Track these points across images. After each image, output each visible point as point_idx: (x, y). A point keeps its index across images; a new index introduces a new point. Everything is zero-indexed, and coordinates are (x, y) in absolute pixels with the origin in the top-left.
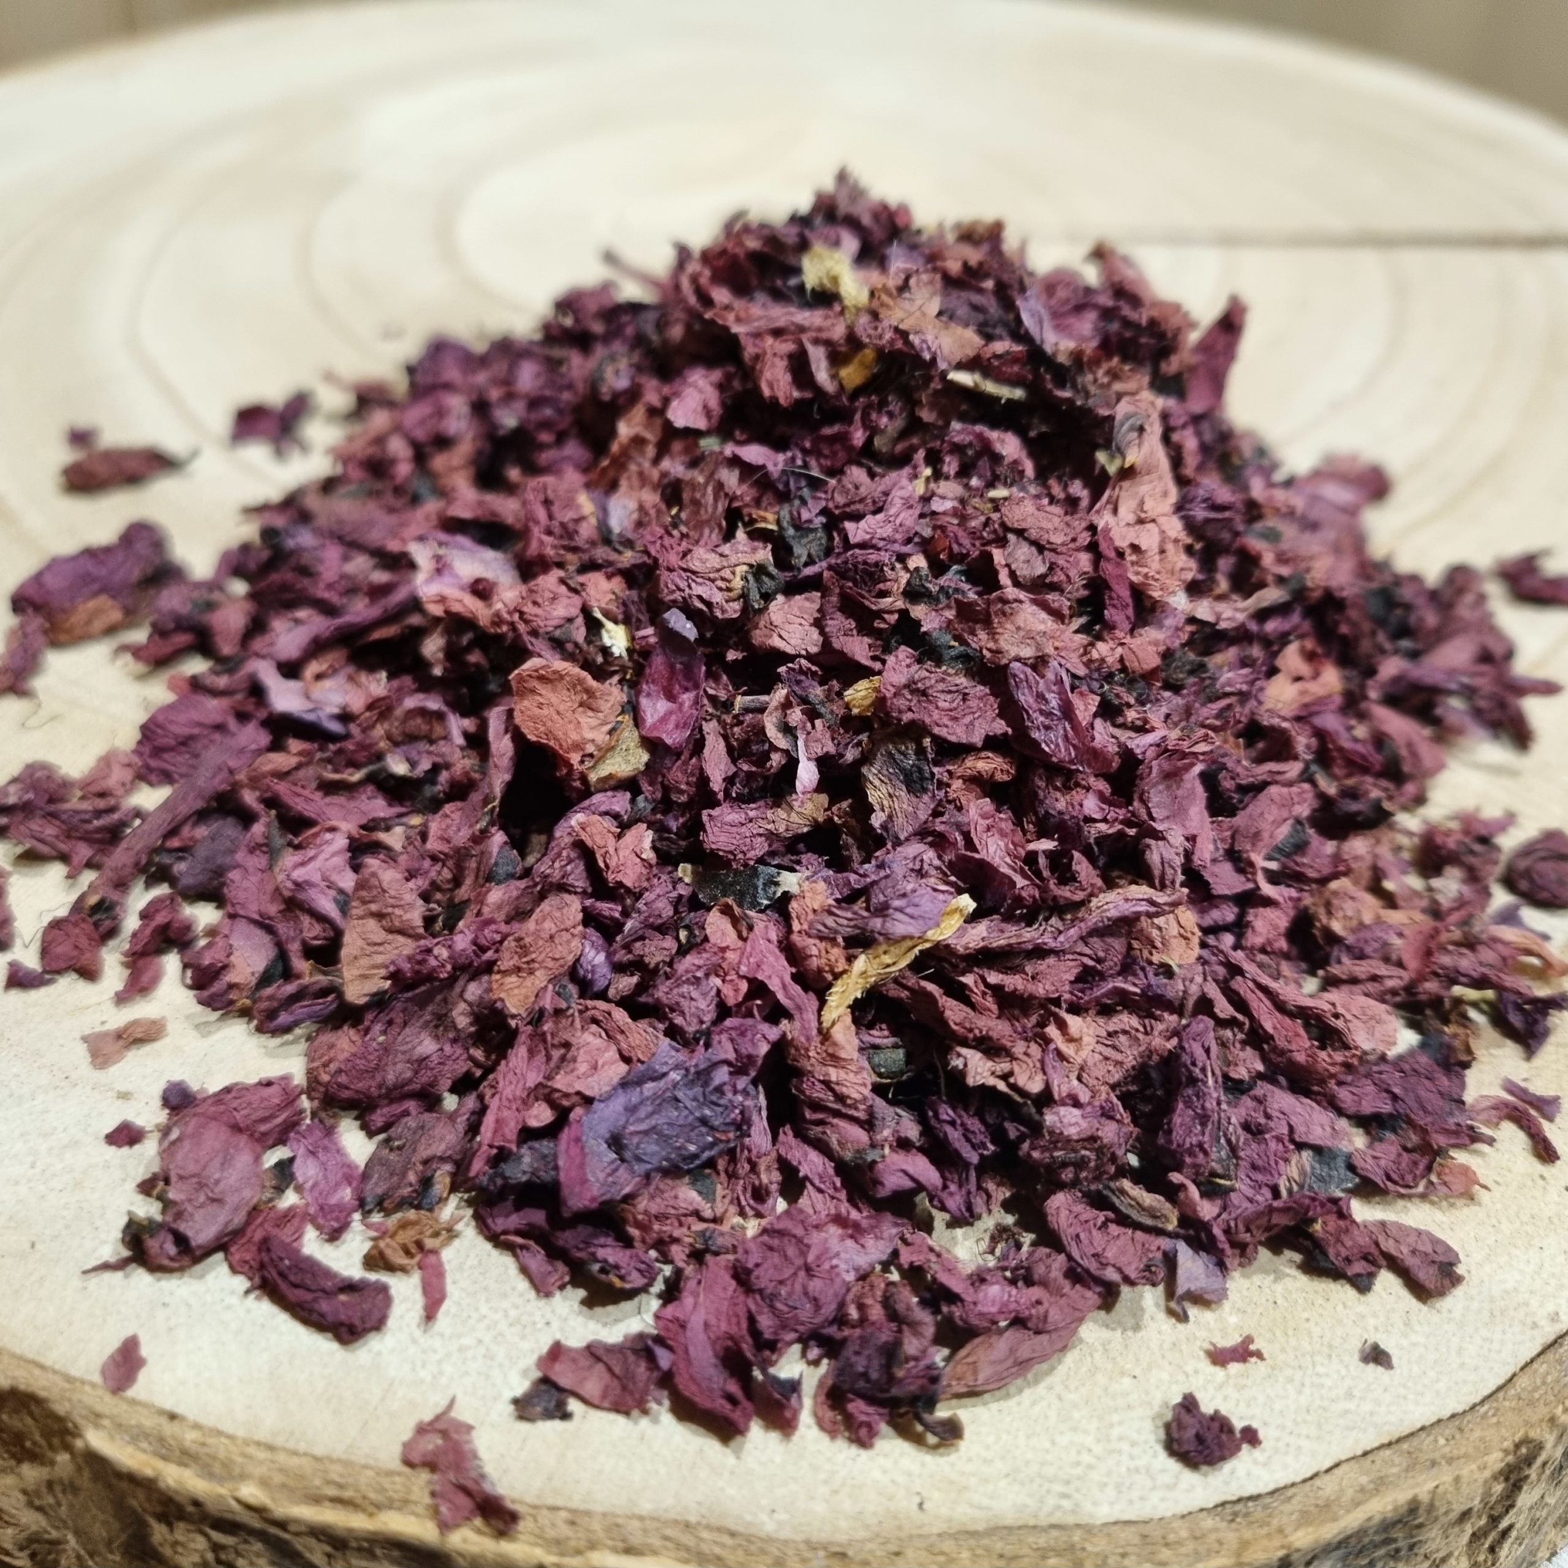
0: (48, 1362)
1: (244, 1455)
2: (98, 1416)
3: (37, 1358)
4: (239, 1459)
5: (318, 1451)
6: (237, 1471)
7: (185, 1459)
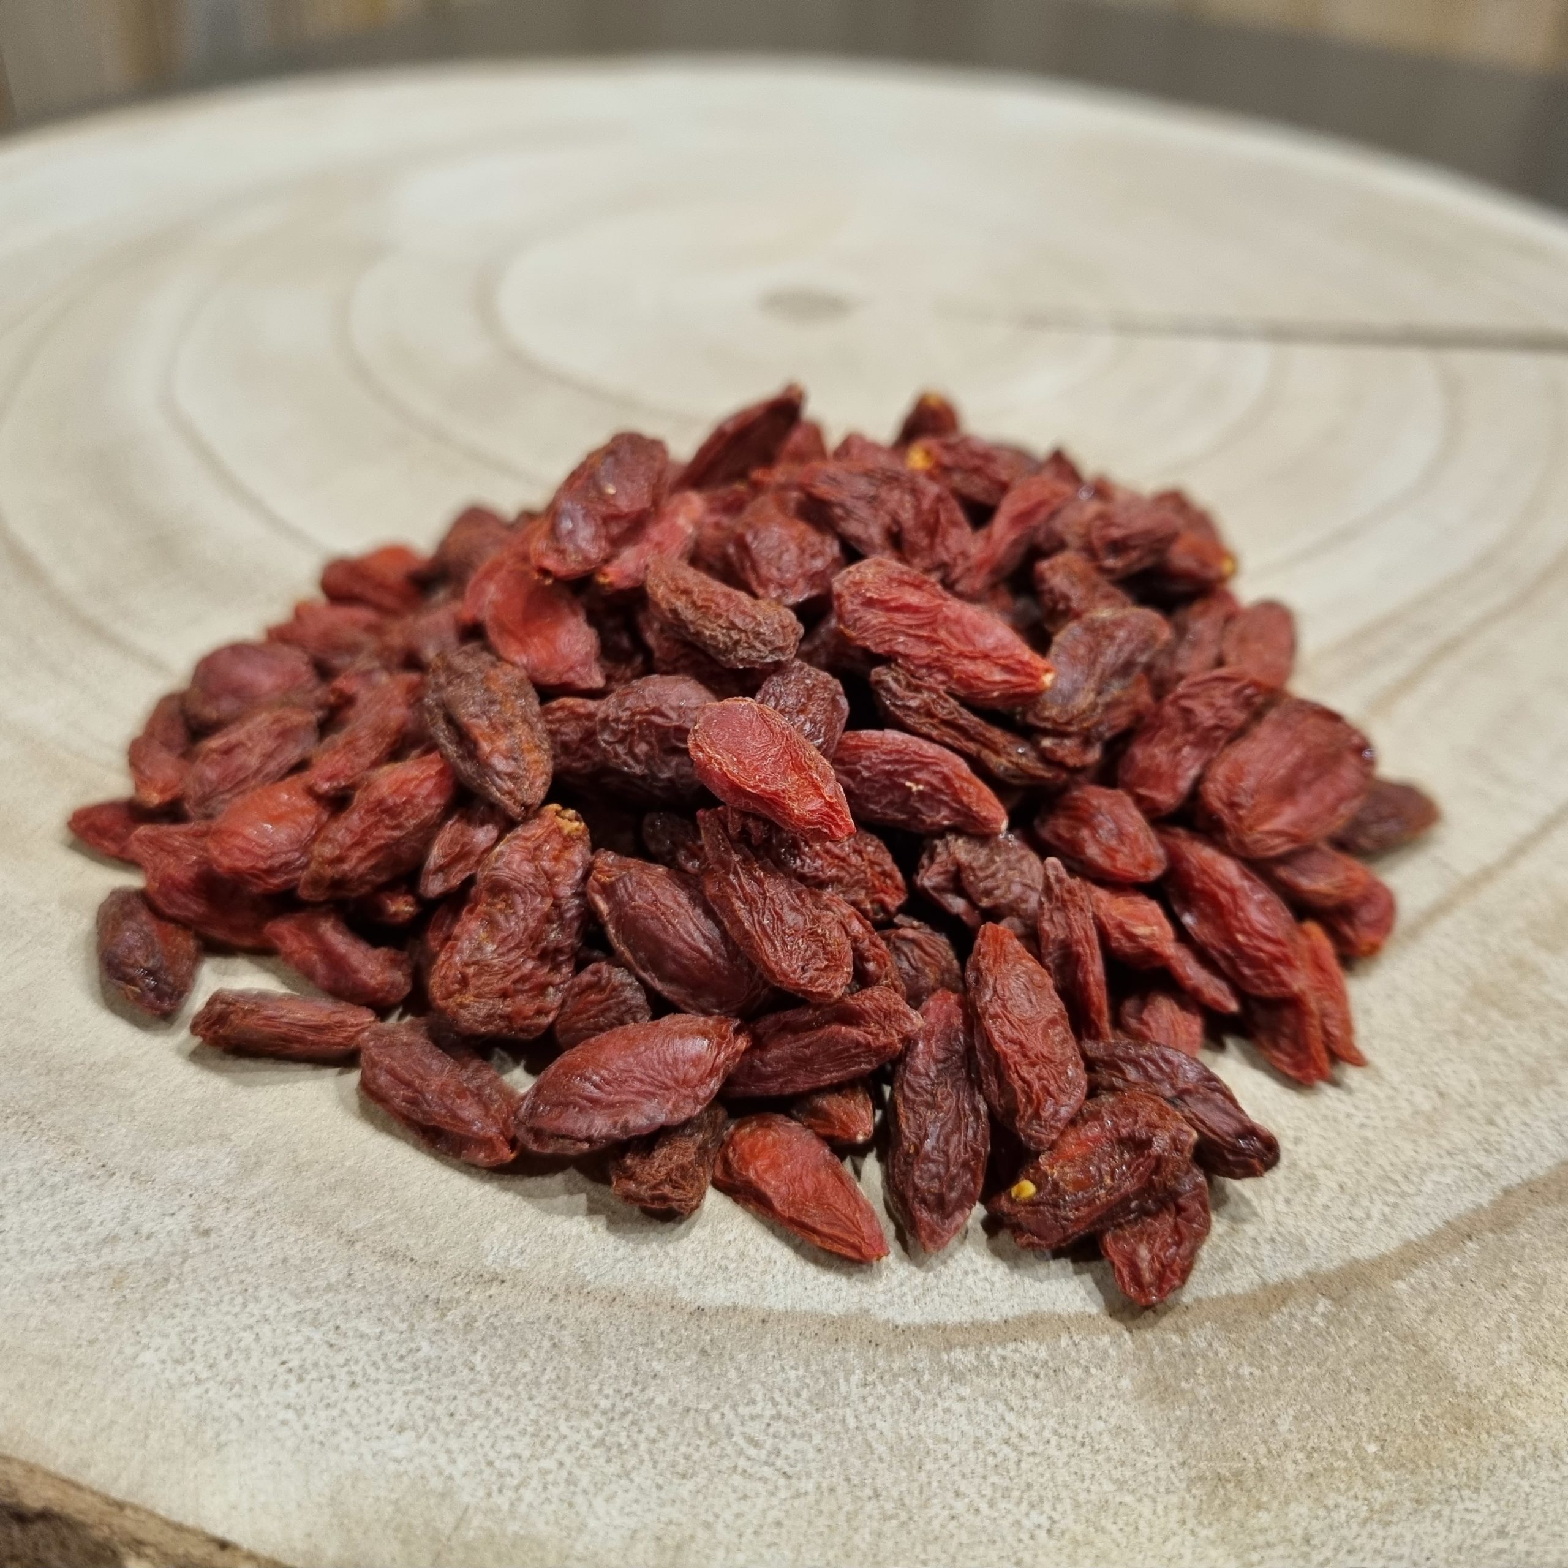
0: (86, 1482)
2: (140, 1543)
3: (72, 1477)
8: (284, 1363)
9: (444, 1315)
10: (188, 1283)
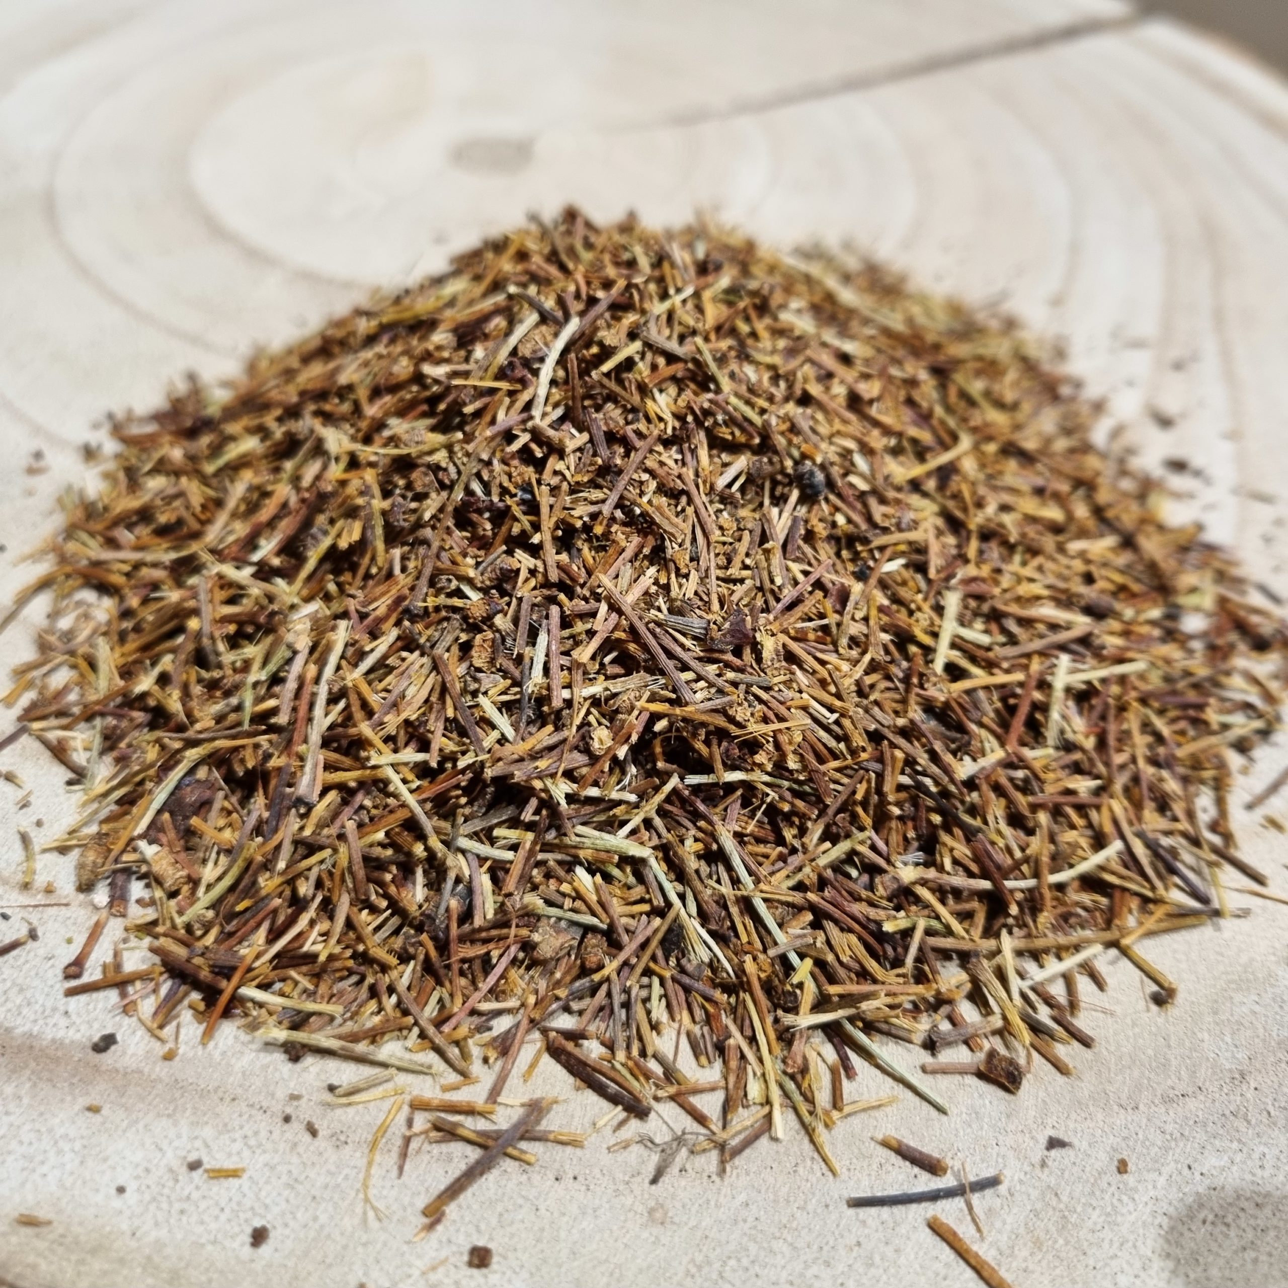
8: (1204, 1222)
9: (1249, 1122)
10: (1079, 1209)
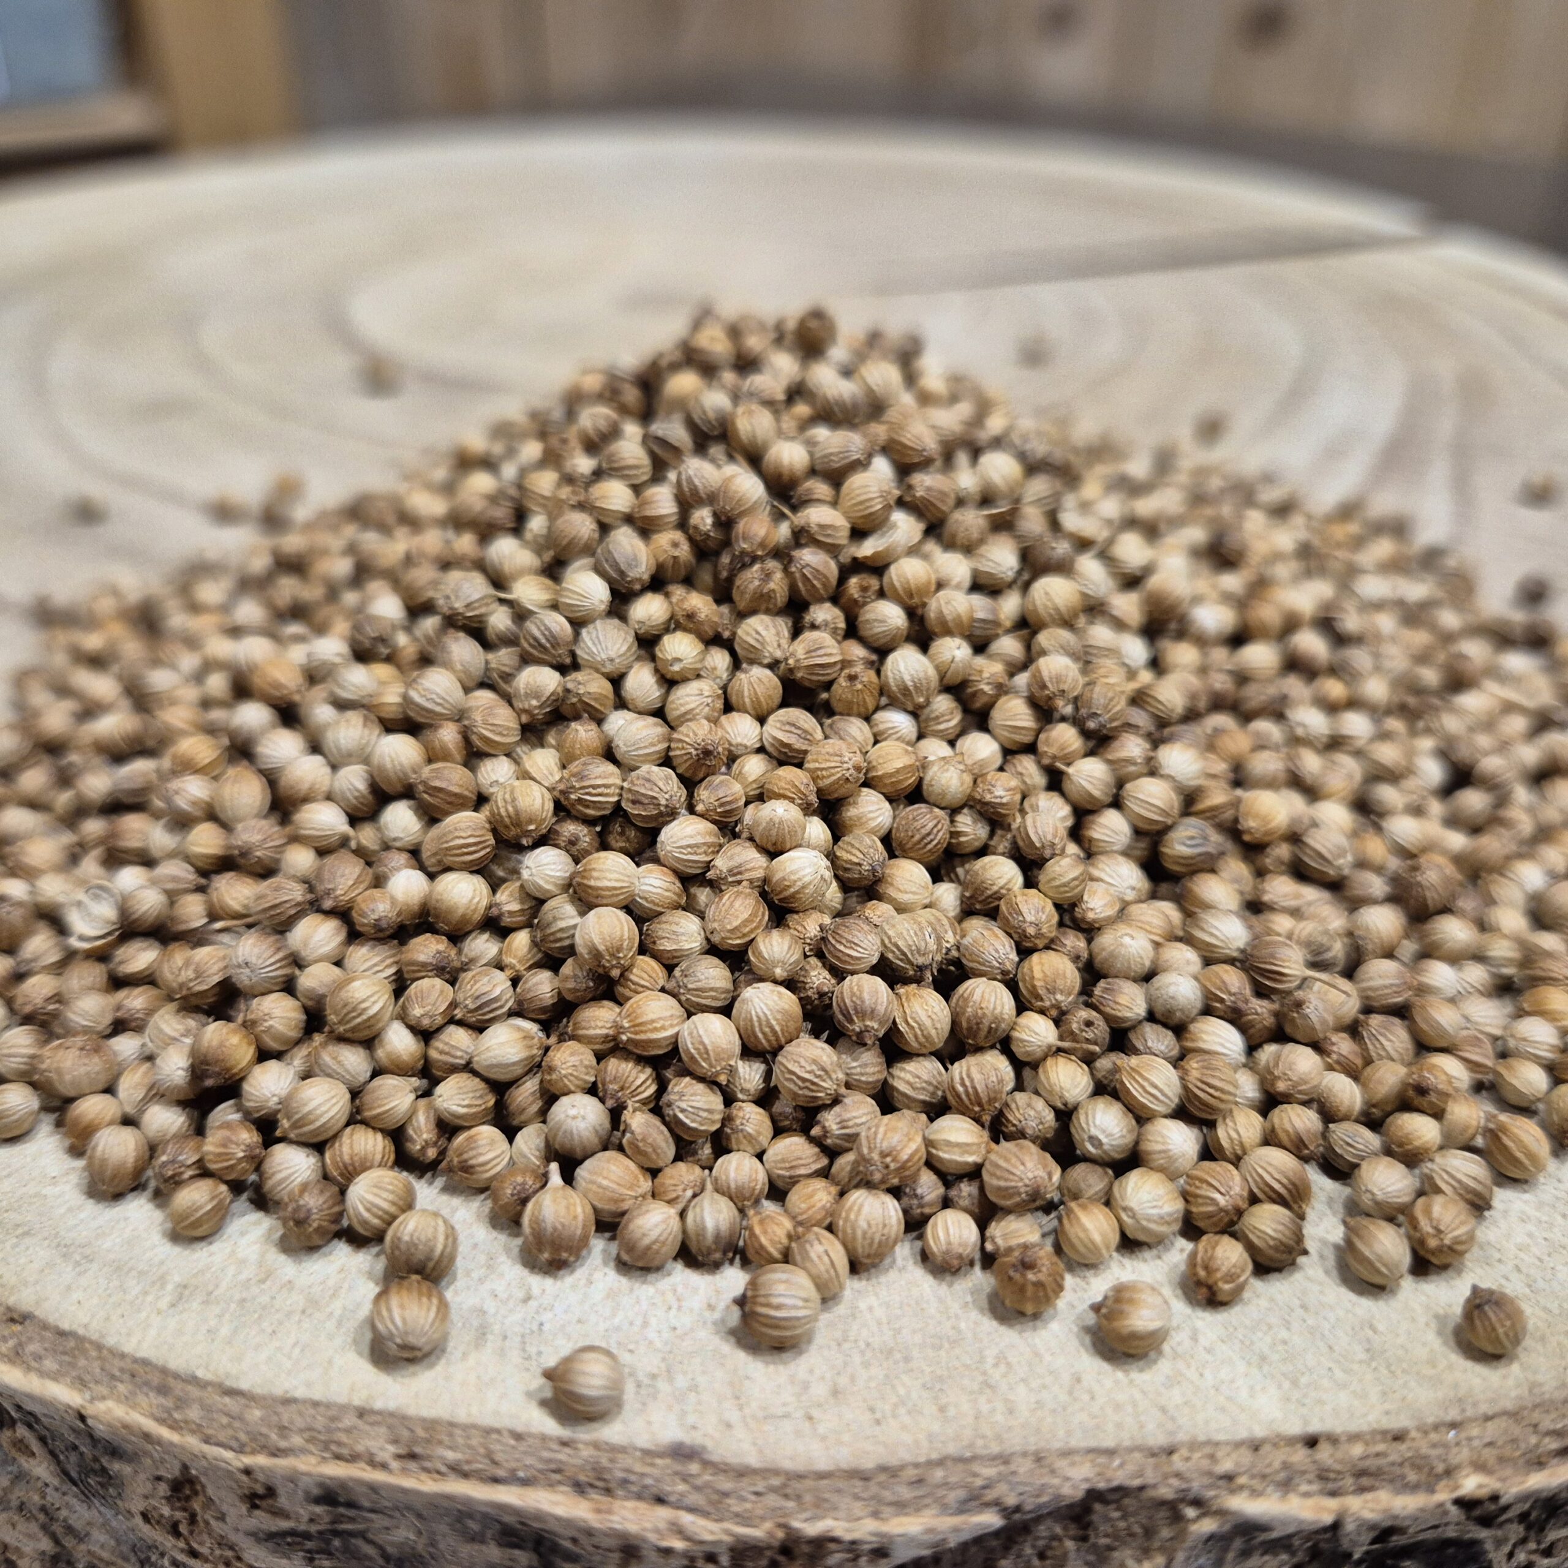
0: (1109, 1443)
1: (1434, 1446)
2: (1229, 1478)
3: (1092, 1443)
4: (1434, 1453)
5: (1509, 1405)
6: (1440, 1468)
7: (1365, 1481)
